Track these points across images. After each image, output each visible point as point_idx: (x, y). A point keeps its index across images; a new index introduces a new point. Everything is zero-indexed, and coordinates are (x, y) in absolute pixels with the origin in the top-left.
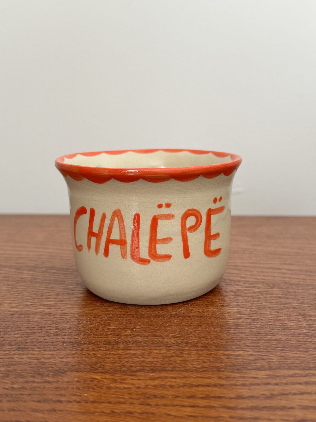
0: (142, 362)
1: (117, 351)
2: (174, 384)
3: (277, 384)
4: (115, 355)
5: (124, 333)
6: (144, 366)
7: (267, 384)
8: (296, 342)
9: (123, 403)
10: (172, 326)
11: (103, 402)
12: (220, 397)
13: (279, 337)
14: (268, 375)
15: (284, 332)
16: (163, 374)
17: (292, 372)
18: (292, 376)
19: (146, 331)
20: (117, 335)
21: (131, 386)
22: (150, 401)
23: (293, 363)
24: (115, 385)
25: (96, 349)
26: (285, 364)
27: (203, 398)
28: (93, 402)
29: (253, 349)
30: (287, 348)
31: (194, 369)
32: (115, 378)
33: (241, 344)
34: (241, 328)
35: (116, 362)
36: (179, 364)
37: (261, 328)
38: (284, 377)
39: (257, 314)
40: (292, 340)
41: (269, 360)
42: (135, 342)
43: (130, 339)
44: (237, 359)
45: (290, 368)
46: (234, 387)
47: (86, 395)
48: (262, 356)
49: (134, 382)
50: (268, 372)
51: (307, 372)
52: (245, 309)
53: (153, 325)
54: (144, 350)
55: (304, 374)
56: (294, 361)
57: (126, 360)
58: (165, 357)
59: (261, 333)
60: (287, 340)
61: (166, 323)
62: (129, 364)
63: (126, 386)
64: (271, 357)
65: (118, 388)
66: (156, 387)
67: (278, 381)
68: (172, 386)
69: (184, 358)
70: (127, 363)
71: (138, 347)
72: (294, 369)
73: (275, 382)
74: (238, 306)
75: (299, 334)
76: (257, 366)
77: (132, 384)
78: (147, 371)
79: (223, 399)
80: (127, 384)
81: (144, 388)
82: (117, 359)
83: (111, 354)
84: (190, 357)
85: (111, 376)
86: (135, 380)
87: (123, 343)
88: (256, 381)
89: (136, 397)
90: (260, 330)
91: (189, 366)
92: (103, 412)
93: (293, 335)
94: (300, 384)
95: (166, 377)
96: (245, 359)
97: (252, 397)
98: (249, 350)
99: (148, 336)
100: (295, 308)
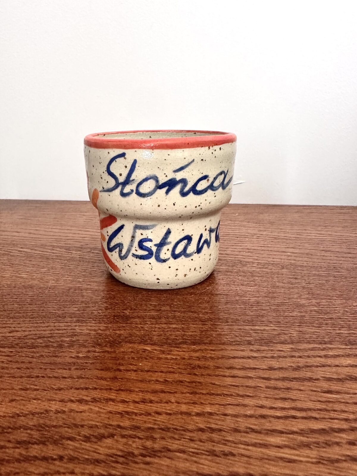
0: (184, 335)
1: (161, 325)
2: (213, 356)
3: (300, 357)
4: (159, 328)
5: (163, 308)
6: (186, 339)
7: (293, 356)
8: (310, 318)
9: (173, 372)
10: (203, 302)
11: (156, 372)
12: (255, 369)
13: (295, 314)
14: (292, 348)
15: (298, 309)
16: (203, 347)
17: (311, 346)
18: (312, 349)
19: (182, 307)
20: (158, 311)
21: (179, 358)
22: (196, 371)
23: (311, 337)
24: (163, 356)
25: (142, 323)
26: (303, 338)
27: (240, 369)
28: (148, 371)
29: (274, 324)
30: (303, 323)
31: (229, 342)
32: (162, 349)
33: (264, 319)
34: (262, 306)
35: (161, 335)
36: (215, 337)
37: (278, 305)
38: (306, 350)
39: (274, 293)
40: (306, 316)
41: (290, 335)
42: (174, 317)
43: (170, 315)
44: (263, 333)
45: (309, 342)
46: (265, 359)
47: (141, 364)
48: (283, 330)
49: (180, 353)
50: (291, 346)
51: (324, 346)
52: (262, 288)
53: (188, 302)
54: (183, 324)
55: (322, 348)
56: (311, 335)
57: (169, 333)
58: (202, 332)
59: (279, 310)
60: (302, 316)
61: (198, 300)
62: (173, 337)
63: (174, 357)
64: (291, 332)
65: (167, 359)
66: (199, 358)
67: (301, 354)
68: (212, 358)
69: (218, 333)
70: (170, 336)
71: (178, 321)
72: (312, 343)
73: (299, 355)
74: (256, 285)
75: (311, 311)
76: (281, 340)
77: (178, 355)
78: (188, 344)
79: (257, 370)
80: (174, 355)
81: (189, 359)
82: (162, 333)
83: (156, 327)
84: (223, 331)
85: (159, 347)
86: (179, 351)
87: (165, 318)
88: (282, 354)
89: (183, 367)
90: (278, 308)
91: (224, 340)
92: (157, 381)
93: (306, 312)
94: (320, 357)
95: (206, 350)
96: (270, 334)
97: (282, 368)
98: (272, 325)
99: (184, 312)
100: (304, 288)
